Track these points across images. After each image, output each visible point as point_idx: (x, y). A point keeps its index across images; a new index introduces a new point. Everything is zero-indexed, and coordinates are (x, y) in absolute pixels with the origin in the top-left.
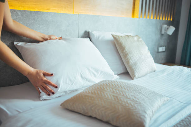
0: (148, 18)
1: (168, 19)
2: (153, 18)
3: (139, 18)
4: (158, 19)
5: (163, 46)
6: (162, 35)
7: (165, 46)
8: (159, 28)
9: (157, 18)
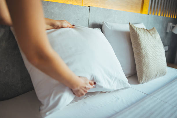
0: (156, 15)
1: (172, 17)
2: (161, 15)
3: (148, 14)
4: (165, 16)
5: (167, 46)
6: (167, 33)
7: (168, 46)
8: (165, 26)
9: (163, 15)
